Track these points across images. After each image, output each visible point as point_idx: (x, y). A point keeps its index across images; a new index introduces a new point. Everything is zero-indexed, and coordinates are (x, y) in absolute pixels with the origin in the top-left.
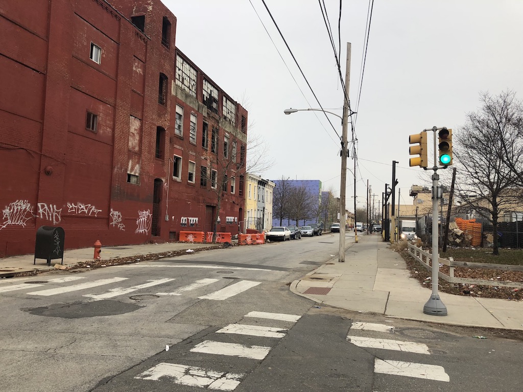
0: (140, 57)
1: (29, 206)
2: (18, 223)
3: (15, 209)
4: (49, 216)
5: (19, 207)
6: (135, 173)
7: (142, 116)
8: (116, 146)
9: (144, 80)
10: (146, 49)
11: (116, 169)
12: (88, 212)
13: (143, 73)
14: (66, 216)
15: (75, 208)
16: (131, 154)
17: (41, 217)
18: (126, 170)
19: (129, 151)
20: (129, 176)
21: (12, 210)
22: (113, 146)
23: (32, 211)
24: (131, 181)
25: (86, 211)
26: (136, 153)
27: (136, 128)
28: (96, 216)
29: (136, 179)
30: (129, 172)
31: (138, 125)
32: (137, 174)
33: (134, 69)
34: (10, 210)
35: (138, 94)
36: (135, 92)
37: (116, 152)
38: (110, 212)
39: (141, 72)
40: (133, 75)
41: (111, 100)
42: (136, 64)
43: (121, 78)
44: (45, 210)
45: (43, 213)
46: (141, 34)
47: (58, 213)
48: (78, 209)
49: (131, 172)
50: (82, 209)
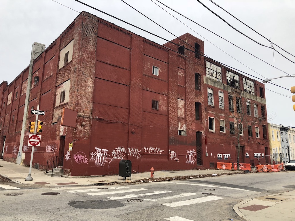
0: (182, 67)
1: (124, 149)
2: (119, 158)
3: (118, 151)
4: (134, 154)
5: (119, 150)
6: (183, 129)
7: (185, 98)
8: (170, 116)
9: (185, 79)
10: (185, 63)
11: (171, 128)
12: (156, 152)
13: (185, 75)
14: (143, 154)
15: (149, 150)
16: (179, 119)
17: (130, 155)
18: (177, 128)
19: (178, 117)
20: (180, 131)
21: (116, 152)
22: (168, 116)
23: (126, 152)
24: (181, 133)
25: (155, 151)
26: (183, 118)
27: (182, 105)
28: (161, 154)
29: (184, 132)
30: (179, 129)
31: (183, 103)
32: (184, 130)
33: (179, 74)
34: (115, 152)
35: (182, 86)
36: (180, 86)
37: (170, 119)
38: (169, 151)
39: (183, 75)
40: (178, 77)
41: (166, 93)
42: (180, 71)
43: (171, 80)
44: (132, 151)
45: (131, 153)
46: (181, 55)
47: (139, 152)
48: (150, 150)
49: (180, 129)
50: (152, 150)
